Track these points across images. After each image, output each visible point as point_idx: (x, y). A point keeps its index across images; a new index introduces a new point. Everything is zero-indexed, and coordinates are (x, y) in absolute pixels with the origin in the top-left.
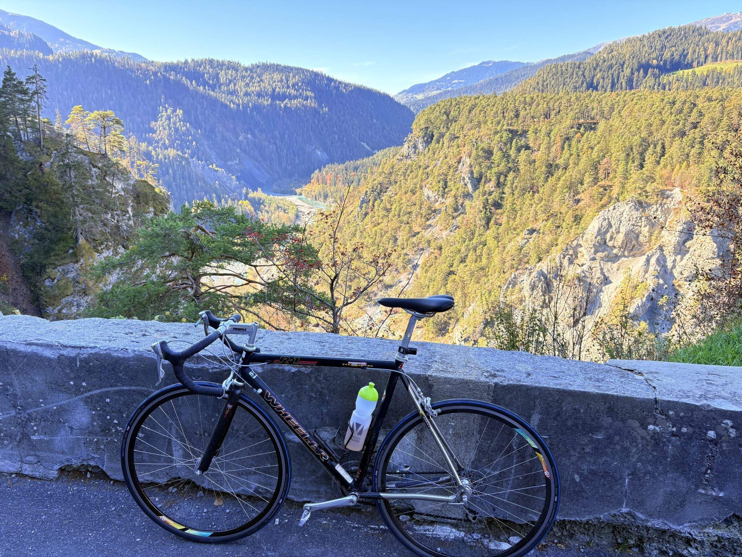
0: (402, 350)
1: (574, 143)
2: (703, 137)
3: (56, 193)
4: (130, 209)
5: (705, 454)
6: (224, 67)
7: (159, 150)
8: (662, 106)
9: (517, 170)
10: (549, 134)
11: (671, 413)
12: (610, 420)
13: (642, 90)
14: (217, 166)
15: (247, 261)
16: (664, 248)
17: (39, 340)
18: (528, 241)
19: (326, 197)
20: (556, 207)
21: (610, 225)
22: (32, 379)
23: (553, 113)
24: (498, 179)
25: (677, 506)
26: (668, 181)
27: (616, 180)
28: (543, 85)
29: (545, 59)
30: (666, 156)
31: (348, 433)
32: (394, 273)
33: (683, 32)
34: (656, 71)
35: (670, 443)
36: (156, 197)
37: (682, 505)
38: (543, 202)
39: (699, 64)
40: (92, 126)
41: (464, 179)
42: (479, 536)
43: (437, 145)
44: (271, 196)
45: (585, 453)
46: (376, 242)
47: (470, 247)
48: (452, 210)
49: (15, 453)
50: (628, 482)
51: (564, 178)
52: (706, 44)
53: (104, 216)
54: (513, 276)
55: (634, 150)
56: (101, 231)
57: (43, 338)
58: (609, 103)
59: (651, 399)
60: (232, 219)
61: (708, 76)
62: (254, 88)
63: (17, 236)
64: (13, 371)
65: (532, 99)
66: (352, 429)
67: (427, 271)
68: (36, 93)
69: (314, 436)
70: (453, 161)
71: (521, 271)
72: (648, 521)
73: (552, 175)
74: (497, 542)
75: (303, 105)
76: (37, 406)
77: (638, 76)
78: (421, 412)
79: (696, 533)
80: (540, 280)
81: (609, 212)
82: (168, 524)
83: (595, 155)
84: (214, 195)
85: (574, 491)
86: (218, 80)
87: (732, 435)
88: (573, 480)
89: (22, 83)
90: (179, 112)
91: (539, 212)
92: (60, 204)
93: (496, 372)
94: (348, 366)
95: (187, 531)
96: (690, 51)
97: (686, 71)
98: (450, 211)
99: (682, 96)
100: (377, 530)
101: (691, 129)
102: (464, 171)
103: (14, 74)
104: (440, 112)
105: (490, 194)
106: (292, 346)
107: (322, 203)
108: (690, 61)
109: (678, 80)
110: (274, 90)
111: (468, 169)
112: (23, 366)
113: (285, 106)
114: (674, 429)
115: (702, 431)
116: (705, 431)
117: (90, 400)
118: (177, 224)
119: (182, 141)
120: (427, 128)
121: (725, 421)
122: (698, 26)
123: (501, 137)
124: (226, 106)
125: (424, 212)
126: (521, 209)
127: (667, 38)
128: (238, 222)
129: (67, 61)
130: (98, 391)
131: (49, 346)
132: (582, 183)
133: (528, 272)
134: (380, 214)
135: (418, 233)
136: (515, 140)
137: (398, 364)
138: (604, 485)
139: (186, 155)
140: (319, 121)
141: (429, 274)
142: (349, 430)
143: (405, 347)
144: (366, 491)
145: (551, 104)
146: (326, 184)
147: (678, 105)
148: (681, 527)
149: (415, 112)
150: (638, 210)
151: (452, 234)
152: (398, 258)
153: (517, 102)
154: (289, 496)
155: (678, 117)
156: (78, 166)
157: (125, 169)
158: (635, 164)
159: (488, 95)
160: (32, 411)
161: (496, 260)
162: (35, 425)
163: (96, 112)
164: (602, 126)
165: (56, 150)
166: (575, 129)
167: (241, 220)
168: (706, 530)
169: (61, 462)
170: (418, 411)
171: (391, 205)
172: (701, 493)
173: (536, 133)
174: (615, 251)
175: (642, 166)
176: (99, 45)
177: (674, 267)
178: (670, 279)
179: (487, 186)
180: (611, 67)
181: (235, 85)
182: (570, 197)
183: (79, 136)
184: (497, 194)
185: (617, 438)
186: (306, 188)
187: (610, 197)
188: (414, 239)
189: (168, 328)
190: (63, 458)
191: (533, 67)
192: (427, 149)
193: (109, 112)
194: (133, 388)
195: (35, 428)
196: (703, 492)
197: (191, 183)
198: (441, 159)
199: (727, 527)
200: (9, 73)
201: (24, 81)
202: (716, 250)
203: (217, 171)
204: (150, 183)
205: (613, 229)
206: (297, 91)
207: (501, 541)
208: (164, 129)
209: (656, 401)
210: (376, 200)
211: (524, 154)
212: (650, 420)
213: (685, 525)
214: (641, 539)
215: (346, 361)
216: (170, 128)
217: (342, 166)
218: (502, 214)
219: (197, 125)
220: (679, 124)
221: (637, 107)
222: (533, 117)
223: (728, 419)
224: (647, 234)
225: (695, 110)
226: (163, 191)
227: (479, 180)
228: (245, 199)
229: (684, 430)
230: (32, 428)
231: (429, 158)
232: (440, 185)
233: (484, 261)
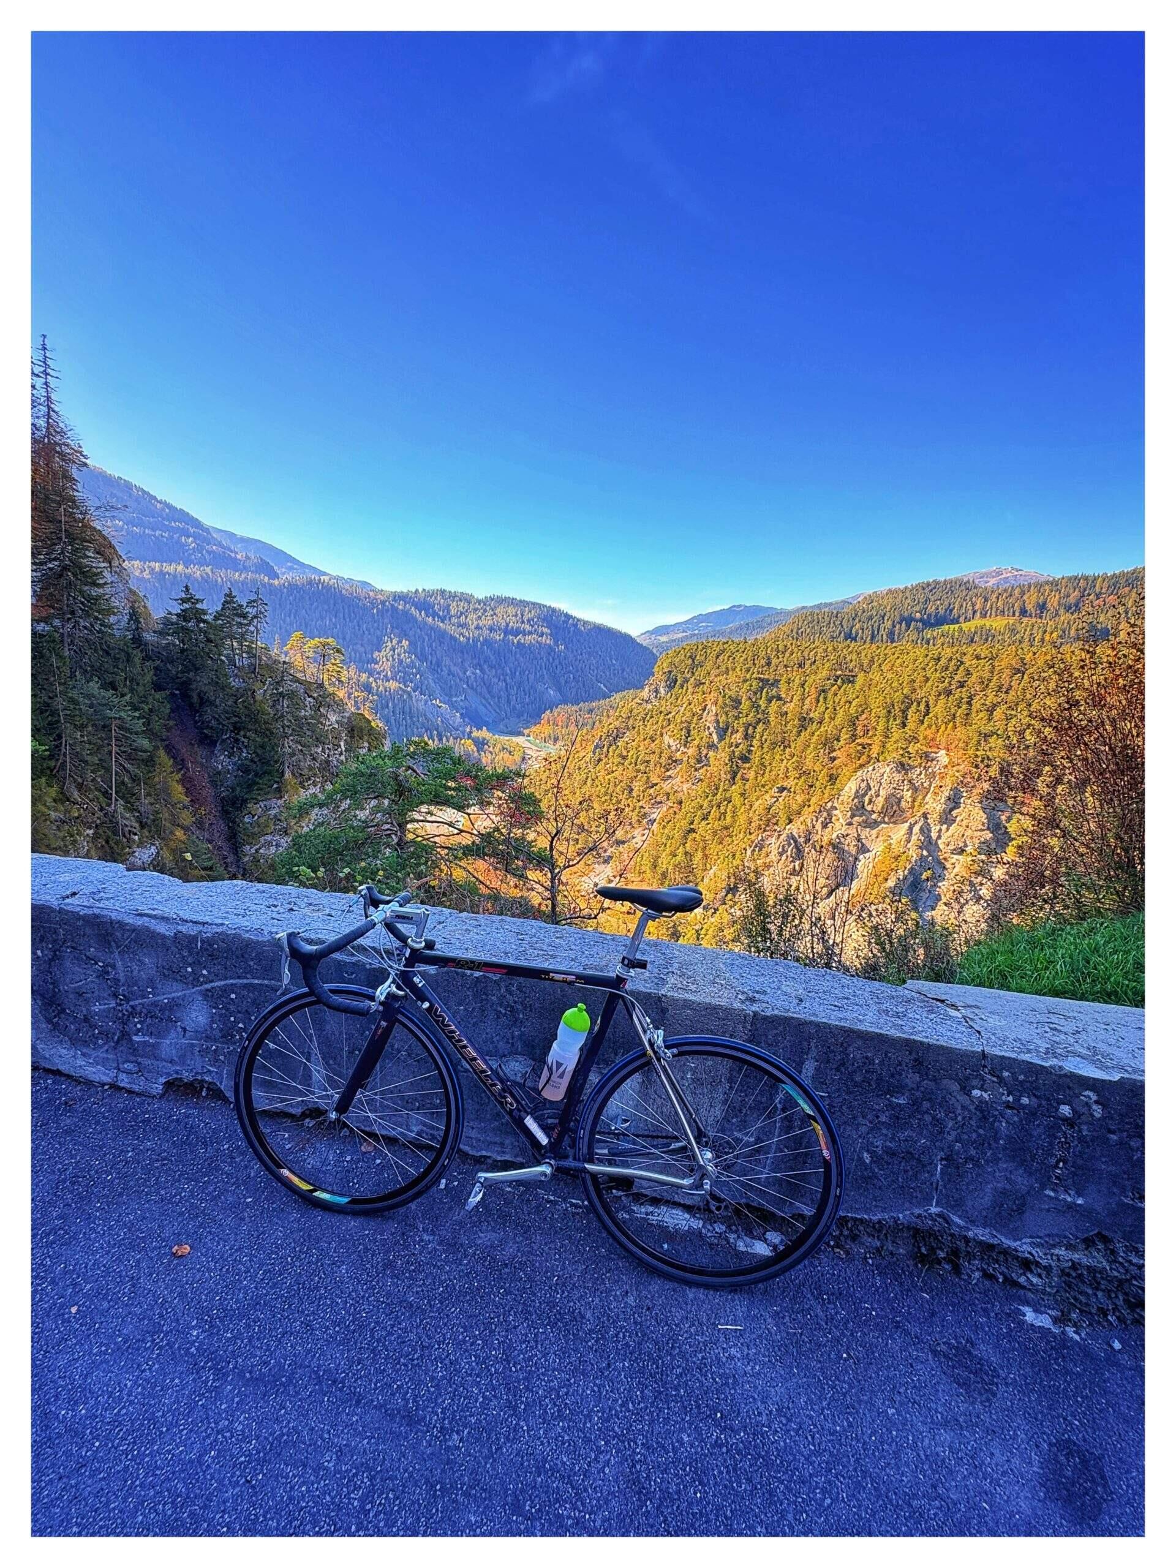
0: (626, 962)
1: (830, 696)
2: (971, 698)
3: (266, 723)
4: (342, 744)
5: (1056, 1138)
6: (456, 599)
7: (380, 682)
8: (926, 662)
9: (767, 722)
10: (803, 686)
11: (1006, 1074)
12: (917, 1077)
13: (905, 644)
14: (440, 702)
15: (460, 808)
16: (929, 816)
17: (154, 909)
18: (778, 800)
19: (556, 740)
20: (809, 764)
21: (869, 788)
22: (139, 960)
23: (808, 663)
24: (746, 730)
25: (1012, 1210)
26: (932, 742)
27: (875, 738)
28: (797, 633)
29: (800, 605)
30: (931, 715)
31: (545, 1073)
32: (628, 828)
33: (949, 586)
34: (920, 624)
35: (1003, 1117)
36: (371, 732)
37: (1020, 1210)
38: (795, 758)
39: (966, 620)
40: (311, 654)
41: (709, 728)
42: (724, 1228)
43: (681, 690)
44: (497, 736)
45: (879, 1122)
46: (609, 792)
47: (714, 803)
48: (695, 761)
49: (110, 1056)
50: (941, 1169)
51: (818, 733)
52: (974, 599)
53: (314, 750)
54: (760, 838)
55: (896, 707)
56: (309, 765)
57: (161, 908)
58: (869, 655)
59: (978, 1052)
60: (447, 760)
61: (976, 633)
62: (486, 622)
63: (220, 766)
64: (117, 948)
65: (786, 646)
66: (550, 1070)
67: (664, 827)
68: (256, 617)
69: (498, 1074)
70: (697, 709)
71: (768, 833)
72: (969, 1229)
73: (806, 729)
74: (748, 1240)
75: (537, 642)
76: (143, 997)
77: (900, 629)
78: (650, 1052)
79: (1041, 1254)
80: (789, 844)
81: (867, 772)
82: (291, 1181)
83: (853, 710)
84: (435, 732)
85: (862, 1177)
86: (449, 611)
87: (1097, 1115)
88: (861, 1159)
89: (242, 606)
90: (405, 643)
91: (791, 769)
92: (269, 734)
93: (755, 995)
94: (549, 979)
95: (315, 1194)
96: (957, 605)
97: (952, 626)
98: (692, 762)
99: (948, 652)
100: (580, 1207)
101: (957, 688)
102: (709, 720)
103: (235, 597)
104: (685, 656)
105: (737, 746)
106: (479, 937)
107: (552, 746)
108: (956, 616)
109: (943, 635)
110: (507, 625)
111: (713, 718)
112: (130, 942)
113: (518, 641)
114: (1011, 1099)
115: (1051, 1104)
116: (1055, 1105)
117: (210, 994)
118: (385, 763)
119: (405, 673)
120: (670, 672)
121: (1086, 1093)
122: (965, 580)
123: (751, 686)
124: (455, 639)
125: (663, 761)
126: (770, 764)
127: (931, 591)
128: (454, 764)
129: (292, 587)
130: (223, 983)
131: (165, 919)
132: (838, 740)
133: (776, 834)
134: (615, 761)
135: (657, 784)
136: (765, 690)
137: (619, 981)
138: (906, 1171)
139: (409, 689)
140: (553, 659)
141: (666, 831)
142: (546, 1071)
143: (631, 958)
144: (566, 1157)
145: (806, 654)
146: (557, 725)
147: (943, 661)
148: (1018, 1243)
149: (658, 654)
150: (900, 772)
151: (694, 787)
152: (633, 811)
153: (769, 649)
154: (461, 1146)
155: (943, 674)
156: (292, 695)
157: (341, 700)
158: (897, 722)
159: (737, 640)
160: (137, 1002)
161: (742, 819)
162: (138, 1022)
163: (317, 639)
164: (860, 679)
165: (271, 677)
166: (832, 681)
167: (457, 762)
168: (1056, 1251)
169: (168, 1074)
170: (644, 1048)
171: (628, 752)
172: (1049, 1196)
173: (789, 683)
174: (874, 816)
175: (904, 725)
176: (328, 571)
177: (939, 837)
178: (934, 851)
179: (733, 737)
180: (871, 618)
181: (466, 617)
182: (825, 754)
183: (296, 663)
184: (745, 747)
185: (926, 1105)
186: (535, 729)
187: (869, 756)
188: (652, 791)
189: (325, 901)
190: (172, 1068)
191: (788, 613)
192: (669, 694)
193: (330, 640)
194: (266, 982)
195: (139, 1026)
196: (1052, 1194)
197: (411, 718)
198: (684, 706)
199: (1086, 1249)
200: (230, 595)
201: (245, 605)
202: (986, 821)
203: (440, 707)
204: (367, 716)
205: (873, 792)
206: (533, 626)
207: (754, 1238)
208: (388, 660)
209: (984, 1055)
210: (611, 745)
211: (774, 706)
212: (975, 1082)
213: (1023, 1241)
214: (955, 1252)
215: (547, 972)
216: (394, 660)
217: (575, 708)
218: (749, 768)
219: (422, 657)
220: (944, 682)
221: (898, 661)
222: (786, 666)
223: (1091, 1090)
224: (910, 800)
225: (962, 668)
226: (380, 725)
227: (725, 730)
228: (468, 739)
229: (1025, 1100)
230: (136, 1026)
231: (671, 703)
232: (683, 733)
233: (729, 820)
